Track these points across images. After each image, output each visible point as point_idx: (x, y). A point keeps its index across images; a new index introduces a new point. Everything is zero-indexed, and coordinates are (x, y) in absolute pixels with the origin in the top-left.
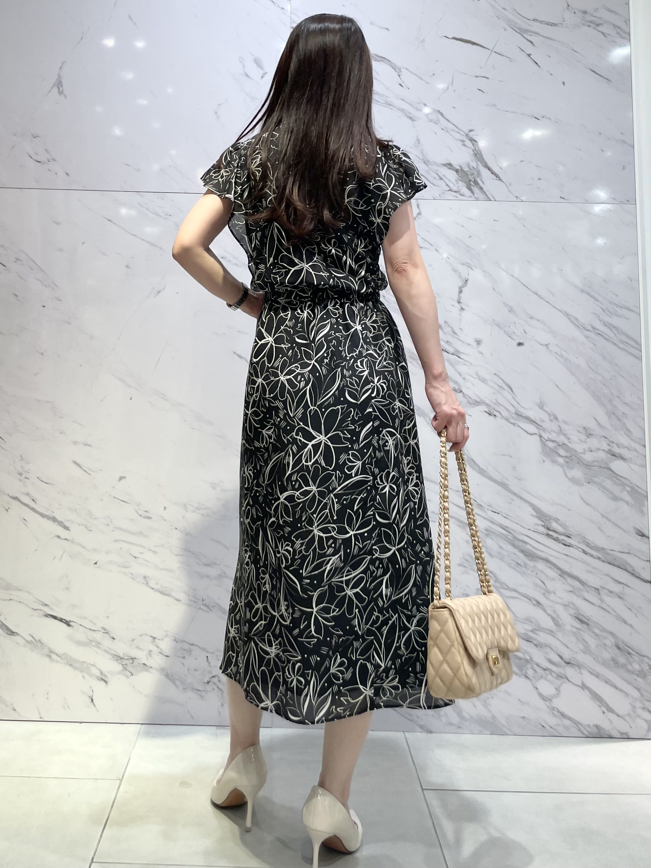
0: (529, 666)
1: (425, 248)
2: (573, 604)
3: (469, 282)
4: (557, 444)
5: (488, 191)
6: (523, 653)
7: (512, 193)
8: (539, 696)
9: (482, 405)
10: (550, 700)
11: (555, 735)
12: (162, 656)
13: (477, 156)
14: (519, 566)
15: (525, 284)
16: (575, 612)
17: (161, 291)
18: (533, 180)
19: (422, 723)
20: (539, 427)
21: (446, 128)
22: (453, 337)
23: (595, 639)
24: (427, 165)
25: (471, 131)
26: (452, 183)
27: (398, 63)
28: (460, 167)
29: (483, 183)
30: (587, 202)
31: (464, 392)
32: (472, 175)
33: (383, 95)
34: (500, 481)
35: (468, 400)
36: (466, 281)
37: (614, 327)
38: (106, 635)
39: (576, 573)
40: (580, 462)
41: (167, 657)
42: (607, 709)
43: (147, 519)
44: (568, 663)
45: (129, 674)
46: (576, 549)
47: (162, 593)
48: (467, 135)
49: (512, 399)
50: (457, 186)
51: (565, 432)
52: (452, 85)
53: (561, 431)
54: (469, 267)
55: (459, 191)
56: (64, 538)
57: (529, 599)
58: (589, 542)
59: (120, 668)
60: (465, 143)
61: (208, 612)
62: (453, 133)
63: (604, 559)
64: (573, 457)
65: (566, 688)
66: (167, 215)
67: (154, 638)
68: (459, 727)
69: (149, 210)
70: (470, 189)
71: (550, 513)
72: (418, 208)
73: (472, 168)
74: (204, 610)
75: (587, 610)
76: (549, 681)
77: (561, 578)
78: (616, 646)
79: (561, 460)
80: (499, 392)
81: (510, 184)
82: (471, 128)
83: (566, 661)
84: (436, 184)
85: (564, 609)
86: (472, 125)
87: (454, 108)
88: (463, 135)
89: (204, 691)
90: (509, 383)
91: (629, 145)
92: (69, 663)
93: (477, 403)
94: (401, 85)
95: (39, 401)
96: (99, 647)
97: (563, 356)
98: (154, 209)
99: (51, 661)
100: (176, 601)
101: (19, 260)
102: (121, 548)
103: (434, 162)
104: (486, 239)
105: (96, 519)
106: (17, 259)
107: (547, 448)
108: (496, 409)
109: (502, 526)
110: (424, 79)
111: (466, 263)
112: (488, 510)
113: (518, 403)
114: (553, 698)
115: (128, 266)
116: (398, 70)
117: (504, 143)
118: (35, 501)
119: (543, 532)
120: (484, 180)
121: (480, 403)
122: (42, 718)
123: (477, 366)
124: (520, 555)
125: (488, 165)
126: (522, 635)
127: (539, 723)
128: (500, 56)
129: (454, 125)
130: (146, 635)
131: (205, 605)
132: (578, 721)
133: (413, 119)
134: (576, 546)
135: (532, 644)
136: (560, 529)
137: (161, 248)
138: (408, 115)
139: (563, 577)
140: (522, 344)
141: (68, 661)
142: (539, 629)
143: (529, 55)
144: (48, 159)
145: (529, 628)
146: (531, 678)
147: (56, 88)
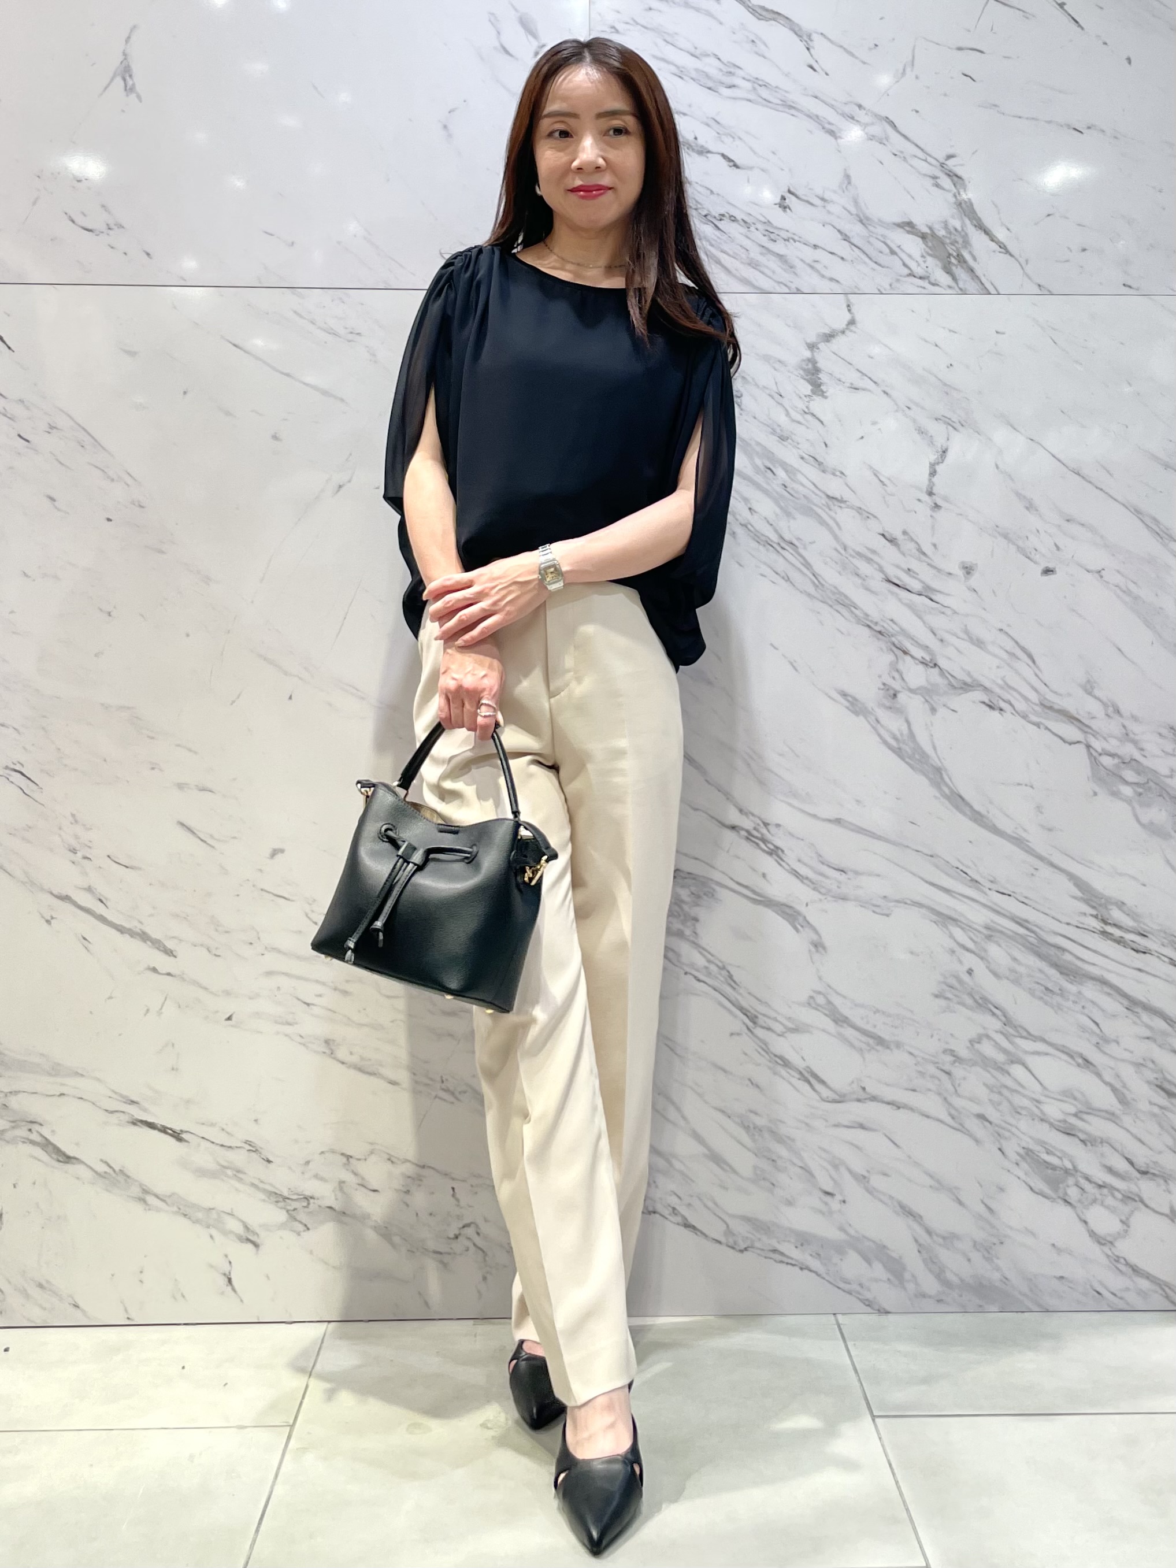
0: (1071, 1181)
1: (864, 390)
2: (1153, 1062)
3: (949, 453)
4: (1120, 761)
5: (984, 275)
6: (1059, 1157)
7: (1030, 278)
8: (1090, 1236)
9: (976, 691)
10: (1111, 1243)
11: (1121, 1307)
12: (365, 1190)
13: (961, 207)
14: (1050, 995)
15: (1057, 456)
16: (1155, 1075)
17: (344, 485)
18: (1071, 251)
19: (868, 1295)
20: (1086, 728)
21: (902, 152)
22: (922, 561)
24: (867, 227)
25: (950, 157)
26: (914, 260)
27: (805, 23)
28: (930, 228)
29: (975, 259)
30: (1173, 293)
31: (941, 666)
32: (952, 244)
33: (777, 87)
34: (1012, 834)
35: (949, 680)
36: (944, 452)
38: (253, 1155)
39: (1157, 1003)
40: (1163, 792)
41: (376, 1193)
45: (301, 1228)
46: (1158, 957)
47: (360, 1070)
48: (942, 165)
49: (1037, 678)
50: (924, 265)
51: (1137, 738)
52: (913, 65)
53: (1127, 737)
54: (949, 424)
55: (928, 277)
56: (164, 972)
57: (1070, 1054)
59: (282, 1216)
60: (938, 181)
61: (452, 1103)
62: (915, 162)
64: (1151, 784)
65: (1142, 1220)
66: (351, 333)
67: (349, 1157)
68: (939, 1301)
69: (315, 324)
70: (949, 272)
71: (1108, 893)
72: (849, 310)
73: (951, 229)
74: (445, 1100)
76: (1107, 1207)
77: (1130, 1012)
79: (1127, 791)
80: (1008, 665)
81: (1027, 261)
82: (951, 151)
83: (1143, 1169)
84: (883, 264)
85: (1136, 1072)
86: (953, 146)
87: (917, 112)
88: (935, 166)
89: (449, 1254)
90: (1026, 647)
92: (181, 1211)
93: (966, 687)
94: (811, 67)
95: (106, 707)
96: (239, 1177)
97: (1130, 590)
98: (325, 323)
99: (145, 1209)
100: (389, 1085)
101: (55, 428)
102: (279, 988)
103: (880, 220)
104: (981, 369)
105: (227, 932)
106: (52, 427)
107: (1104, 769)
108: (1003, 698)
109: (1017, 920)
110: (857, 54)
111: (943, 418)
112: (990, 889)
113: (1045, 684)
114: (1116, 1239)
115: (277, 435)
116: (804, 37)
117: (1014, 180)
118: (105, 902)
119: (1094, 928)
120: (975, 253)
121: (973, 687)
122: (133, 1320)
123: (967, 615)
124: (1053, 972)
125: (983, 223)
126: (1057, 1123)
127: (1092, 1287)
128: (1006, 8)
129: (917, 146)
130: (333, 1152)
131: (447, 1090)
132: (1162, 1281)
133: (838, 135)
134: (1156, 951)
135: (1077, 1140)
136: (1127, 922)
137: (342, 400)
138: (827, 126)
139: (1131, 1010)
140: (1052, 571)
141: (179, 1209)
142: (1089, 1111)
143: (1062, 6)
144: (108, 225)
145: (1070, 1109)
146: (1075, 1204)
147: (119, 82)
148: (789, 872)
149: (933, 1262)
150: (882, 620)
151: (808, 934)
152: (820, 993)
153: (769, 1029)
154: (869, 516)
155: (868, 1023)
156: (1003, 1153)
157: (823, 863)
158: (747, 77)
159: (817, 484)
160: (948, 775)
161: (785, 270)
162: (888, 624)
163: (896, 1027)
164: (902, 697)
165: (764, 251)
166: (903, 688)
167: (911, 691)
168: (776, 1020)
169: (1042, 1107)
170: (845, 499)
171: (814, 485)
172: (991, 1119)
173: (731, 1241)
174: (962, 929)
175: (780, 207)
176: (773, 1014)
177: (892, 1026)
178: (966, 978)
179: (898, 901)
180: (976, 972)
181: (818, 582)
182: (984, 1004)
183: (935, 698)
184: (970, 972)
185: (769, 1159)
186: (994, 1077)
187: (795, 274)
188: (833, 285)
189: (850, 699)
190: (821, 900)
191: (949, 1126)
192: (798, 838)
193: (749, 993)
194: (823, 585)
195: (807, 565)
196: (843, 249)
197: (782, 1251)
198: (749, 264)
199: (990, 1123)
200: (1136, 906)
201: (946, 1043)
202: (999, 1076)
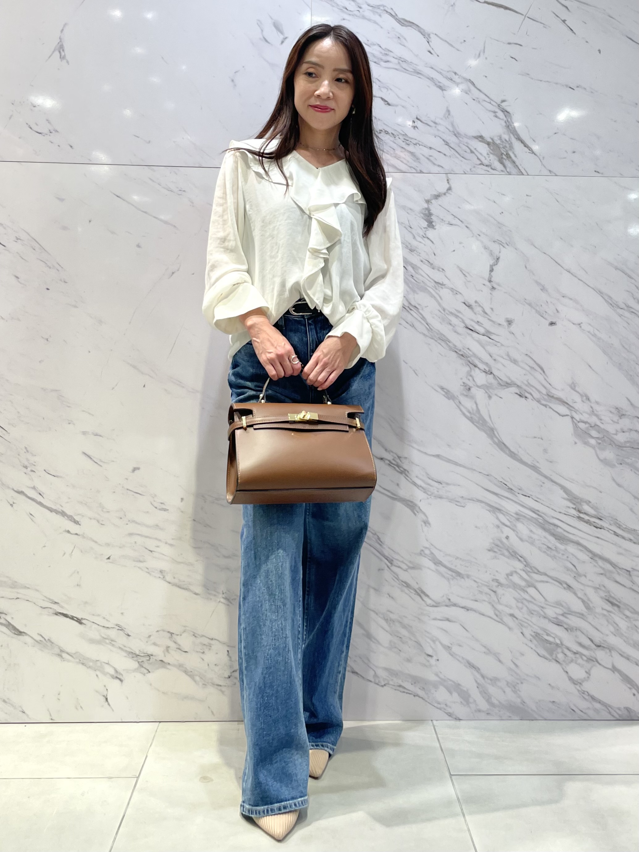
0: (559, 650)
1: (455, 225)
2: (604, 587)
3: (500, 260)
4: (589, 425)
5: (521, 165)
6: (554, 638)
7: (545, 167)
8: (569, 680)
9: (512, 387)
10: (580, 684)
11: (585, 718)
12: (181, 652)
13: (509, 129)
14: (550, 550)
15: (558, 262)
16: (606, 594)
17: (175, 272)
18: (567, 153)
19: (450, 710)
20: (571, 408)
21: (478, 98)
22: (484, 317)
23: (626, 621)
24: (458, 138)
25: (503, 101)
26: (483, 156)
27: (426, 28)
28: (492, 139)
29: (516, 156)
30: (622, 175)
31: (494, 374)
32: (504, 148)
33: (411, 62)
34: (531, 464)
35: (499, 382)
36: (498, 259)
38: (121, 632)
39: (607, 555)
40: (613, 443)
41: (186, 653)
42: (637, 691)
43: (163, 512)
44: (599, 646)
45: (146, 671)
46: (608, 531)
47: (179, 587)
48: (499, 106)
49: (545, 381)
50: (488, 159)
51: (597, 413)
52: (484, 52)
53: (593, 413)
54: (500, 244)
55: (491, 165)
56: (74, 533)
57: (560, 582)
58: (621, 524)
59: (136, 665)
60: (497, 114)
61: (228, 605)
62: (485, 103)
63: (635, 541)
64: (605, 438)
65: (597, 671)
66: (180, 190)
67: (172, 634)
68: (488, 714)
69: (161, 186)
70: (502, 163)
71: (581, 496)
72: (448, 183)
73: (504, 140)
74: (224, 604)
75: (619, 592)
76: (579, 664)
79: (593, 442)
80: (530, 373)
81: (543, 158)
82: (504, 98)
83: (597, 644)
84: (467, 158)
85: (595, 592)
86: (505, 95)
87: (486, 77)
88: (495, 106)
89: (225, 686)
90: (539, 363)
92: (81, 662)
93: (508, 385)
94: (430, 52)
95: (44, 389)
96: (113, 644)
97: (596, 335)
98: (167, 185)
99: (61, 661)
100: (195, 595)
101: (20, 239)
102: (136, 542)
103: (465, 135)
104: (518, 215)
105: (108, 512)
106: (17, 239)
107: (580, 430)
108: (528, 391)
109: (532, 510)
110: (454, 45)
111: (497, 241)
112: (519, 493)
113: (550, 384)
114: (583, 682)
115: (140, 245)
116: (426, 35)
117: (537, 114)
118: (42, 495)
119: (574, 515)
120: (516, 153)
121: (511, 385)
122: (54, 720)
123: (508, 347)
124: (552, 539)
125: (520, 137)
126: (552, 619)
127: (570, 707)
128: (534, 22)
129: (486, 95)
130: (164, 631)
131: (225, 598)
132: (608, 705)
133: (443, 88)
134: (607, 528)
135: (563, 628)
136: (591, 511)
137: (175, 226)
138: (438, 84)
139: (594, 560)
140: (554, 323)
141: (80, 660)
142: (569, 613)
143: (564, 21)
144: (50, 130)
145: (559, 611)
146: (561, 662)
147: (57, 53)
148: (412, 483)
149: (485, 693)
150: (463, 349)
151: (421, 516)
152: (426, 548)
153: (399, 567)
154: (458, 293)
155: (452, 564)
156: (523, 635)
157: (429, 479)
158: (395, 57)
159: (430, 275)
160: (498, 433)
161: (414, 161)
162: (467, 351)
163: (467, 567)
164: (473, 390)
165: (403, 150)
166: (474, 385)
167: (478, 386)
168: (402, 562)
169: (545, 610)
170: (444, 283)
171: (428, 276)
172: (517, 617)
173: (377, 681)
174: (503, 514)
175: (412, 127)
176: (401, 559)
177: (465, 566)
178: (505, 541)
179: (469, 499)
180: (510, 537)
181: (430, 328)
182: (514, 555)
183: (490, 390)
184: (507, 538)
185: (398, 637)
186: (519, 594)
187: (419, 162)
188: (440, 168)
189: (445, 390)
190: (428, 498)
191: (495, 620)
192: (417, 465)
193: (389, 548)
194: (432, 329)
195: (423, 318)
196: (446, 149)
197: (405, 686)
198: (395, 157)
199: (517, 619)
200: (596, 503)
201: (494, 575)
202: (522, 593)
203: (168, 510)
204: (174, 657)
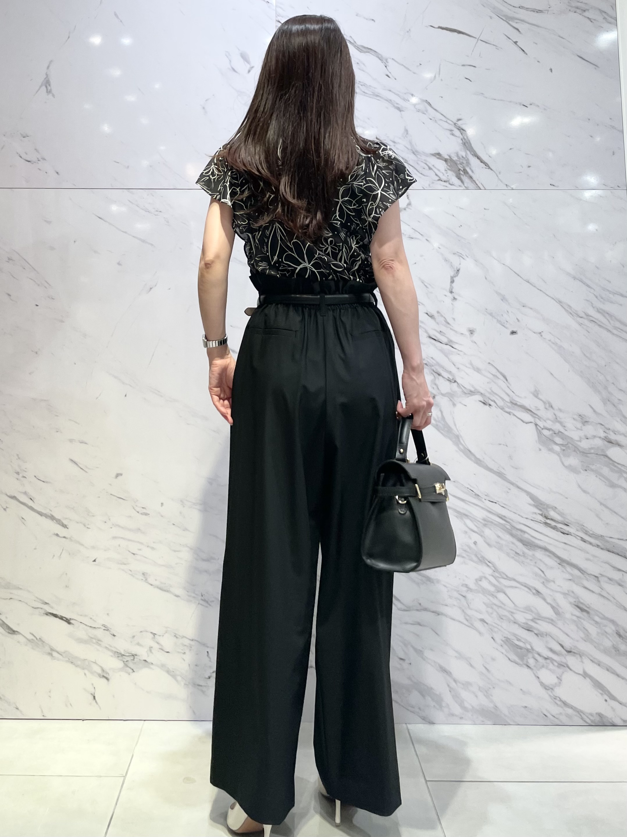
0: (530, 655)
1: (416, 238)
2: (573, 592)
3: (461, 271)
4: (553, 432)
5: (478, 180)
6: (523, 642)
7: (501, 181)
8: (541, 685)
9: (476, 395)
10: (552, 689)
11: (557, 724)
12: (163, 652)
13: (465, 145)
14: (518, 556)
15: (518, 273)
16: (575, 600)
17: (152, 288)
19: (423, 714)
20: (534, 415)
21: (434, 118)
22: (447, 327)
23: (597, 627)
24: (416, 156)
25: (459, 120)
26: (441, 172)
27: (385, 54)
28: (450, 156)
29: (473, 172)
30: (577, 188)
31: (458, 382)
32: (460, 164)
33: (370, 86)
34: (497, 470)
35: (463, 390)
36: (458, 271)
37: (607, 313)
38: (106, 631)
39: (574, 561)
41: (168, 653)
42: (609, 697)
43: (144, 516)
44: (569, 652)
45: (132, 671)
46: (575, 537)
47: (161, 589)
48: (455, 124)
49: (508, 388)
50: (446, 175)
51: (561, 420)
52: (439, 74)
53: (556, 420)
54: (460, 256)
55: (449, 181)
56: (62, 536)
57: (529, 588)
58: (587, 529)
59: (120, 664)
60: (453, 132)
61: (207, 607)
62: (441, 123)
63: (602, 547)
65: (568, 677)
66: (157, 211)
67: (154, 634)
68: (460, 718)
69: (138, 206)
70: (460, 179)
71: (547, 502)
72: (408, 198)
73: (461, 157)
74: (203, 606)
75: (587, 598)
76: (550, 670)
77: (560, 566)
78: (617, 633)
79: (557, 448)
80: (494, 382)
81: (500, 173)
82: (459, 117)
83: (567, 650)
84: (425, 175)
85: (564, 598)
86: (460, 115)
87: (442, 97)
88: (451, 124)
89: (205, 686)
90: (503, 372)
91: (619, 131)
92: (70, 661)
93: (472, 393)
94: (387, 76)
95: (35, 400)
96: (99, 644)
97: (557, 343)
98: (144, 206)
99: (52, 659)
100: (176, 597)
101: (11, 259)
102: (119, 545)
103: (423, 152)
104: (477, 228)
105: (93, 516)
106: (9, 259)
107: (544, 436)
108: (491, 399)
109: (501, 516)
110: (410, 69)
111: (457, 253)
112: (485, 499)
113: (513, 392)
114: (555, 687)
115: (120, 263)
116: (384, 61)
117: (493, 132)
118: (33, 499)
119: (541, 521)
120: (473, 169)
121: (475, 393)
122: (46, 717)
123: (471, 355)
124: (519, 544)
125: (477, 154)
126: (522, 624)
127: (542, 712)
128: (487, 44)
129: (442, 115)
130: (147, 632)
131: (204, 600)
132: (580, 710)
133: (401, 109)
134: (574, 534)
135: (533, 633)
136: (558, 517)
137: (152, 245)
138: (396, 105)
139: (562, 565)
140: (516, 333)
141: (69, 659)
142: (540, 618)
143: (516, 43)
144: (38, 158)
145: (530, 617)
146: (532, 668)
147: (44, 88)
149: (457, 697)
150: (427, 358)
156: (494, 640)
160: (463, 440)
162: (430, 360)
166: (439, 393)
167: (443, 395)
169: (515, 616)
172: (487, 621)
174: (471, 520)
178: (473, 546)
180: (479, 543)
182: (483, 560)
183: (455, 398)
184: (475, 543)
186: (489, 599)
191: (465, 625)
199: (487, 624)
200: (563, 510)
201: (463, 580)
202: (491, 598)
203: (149, 514)
204: (157, 657)
